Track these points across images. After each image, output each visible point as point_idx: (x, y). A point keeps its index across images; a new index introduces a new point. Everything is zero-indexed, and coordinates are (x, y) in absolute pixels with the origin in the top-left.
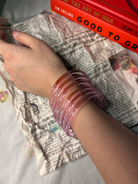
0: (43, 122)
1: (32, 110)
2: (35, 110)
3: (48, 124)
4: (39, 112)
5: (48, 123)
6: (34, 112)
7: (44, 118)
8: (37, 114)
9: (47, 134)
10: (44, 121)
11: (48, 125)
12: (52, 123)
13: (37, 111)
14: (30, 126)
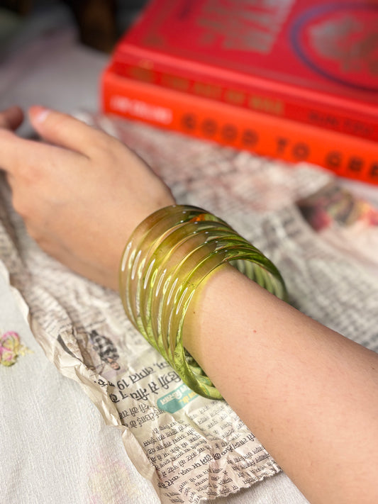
0: (134, 382)
1: (93, 350)
2: (105, 349)
3: (151, 388)
4: (116, 356)
5: (152, 385)
6: (101, 355)
7: (136, 370)
8: (110, 360)
9: (151, 415)
10: (138, 378)
11: (149, 391)
12: (163, 386)
13: (111, 354)
14: (101, 383)
